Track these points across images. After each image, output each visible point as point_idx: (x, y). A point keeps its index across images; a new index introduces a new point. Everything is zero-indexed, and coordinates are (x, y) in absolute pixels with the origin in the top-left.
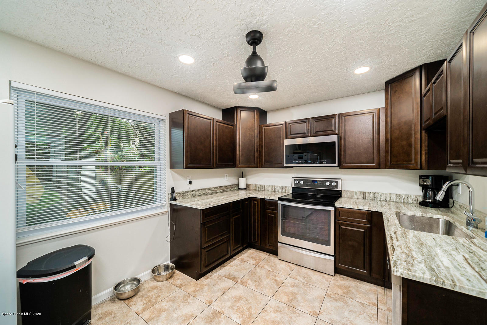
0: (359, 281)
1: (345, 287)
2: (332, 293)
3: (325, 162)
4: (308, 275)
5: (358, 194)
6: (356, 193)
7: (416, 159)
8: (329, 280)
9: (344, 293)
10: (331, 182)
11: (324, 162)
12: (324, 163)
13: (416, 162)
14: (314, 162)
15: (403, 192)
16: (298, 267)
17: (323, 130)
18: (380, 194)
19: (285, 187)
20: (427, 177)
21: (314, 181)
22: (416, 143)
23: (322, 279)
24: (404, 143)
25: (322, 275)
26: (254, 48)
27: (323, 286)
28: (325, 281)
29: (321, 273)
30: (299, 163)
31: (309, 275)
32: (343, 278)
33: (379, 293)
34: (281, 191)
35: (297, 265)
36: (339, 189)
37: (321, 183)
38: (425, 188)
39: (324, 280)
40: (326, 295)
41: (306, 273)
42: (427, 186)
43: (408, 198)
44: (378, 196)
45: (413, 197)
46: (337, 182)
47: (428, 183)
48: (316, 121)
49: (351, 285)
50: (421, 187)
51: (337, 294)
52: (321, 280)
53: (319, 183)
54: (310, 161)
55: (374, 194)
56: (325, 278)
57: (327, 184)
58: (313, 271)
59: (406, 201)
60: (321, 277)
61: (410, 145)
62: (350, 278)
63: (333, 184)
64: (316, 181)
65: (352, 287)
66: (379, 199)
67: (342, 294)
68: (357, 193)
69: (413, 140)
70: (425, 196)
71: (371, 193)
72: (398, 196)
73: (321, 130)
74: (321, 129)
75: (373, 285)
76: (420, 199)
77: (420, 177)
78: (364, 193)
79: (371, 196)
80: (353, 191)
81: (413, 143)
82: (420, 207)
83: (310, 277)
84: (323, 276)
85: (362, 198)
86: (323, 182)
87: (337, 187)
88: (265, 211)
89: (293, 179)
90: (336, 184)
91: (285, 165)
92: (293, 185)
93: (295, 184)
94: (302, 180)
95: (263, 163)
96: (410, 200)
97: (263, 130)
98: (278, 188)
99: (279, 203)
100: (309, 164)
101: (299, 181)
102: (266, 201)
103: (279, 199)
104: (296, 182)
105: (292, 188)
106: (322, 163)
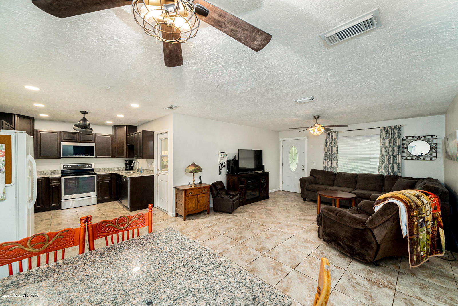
2: (100, 207)
3: (89, 155)
6: (101, 169)
7: (125, 154)
8: (97, 207)
10: (88, 165)
13: (125, 156)
14: (82, 155)
15: (119, 167)
17: (87, 140)
18: (111, 168)
20: (127, 160)
21: (77, 165)
22: (125, 149)
24: (121, 149)
25: (92, 206)
26: (84, 116)
29: (90, 205)
30: (72, 156)
34: (50, 173)
35: (75, 207)
36: (93, 168)
38: (126, 164)
42: (127, 163)
45: (123, 168)
46: (92, 165)
47: (128, 162)
48: (82, 135)
50: (125, 164)
53: (81, 166)
55: (109, 168)
56: (95, 207)
59: (120, 170)
61: (123, 150)
64: (79, 165)
69: (124, 148)
70: (127, 167)
71: (107, 168)
72: (118, 168)
73: (85, 140)
75: (112, 201)
76: (125, 169)
77: (125, 161)
78: (105, 169)
81: (124, 149)
82: (125, 171)
86: (84, 166)
87: (91, 167)
88: (50, 185)
89: (62, 165)
90: (91, 166)
91: (62, 157)
92: (62, 169)
93: (64, 168)
94: (69, 165)
95: (39, 156)
96: (122, 169)
97: (39, 134)
98: (48, 171)
99: (63, 178)
100: (79, 156)
101: (67, 166)
102: (50, 178)
103: (62, 176)
104: (65, 167)
105: (61, 170)
106: (87, 156)
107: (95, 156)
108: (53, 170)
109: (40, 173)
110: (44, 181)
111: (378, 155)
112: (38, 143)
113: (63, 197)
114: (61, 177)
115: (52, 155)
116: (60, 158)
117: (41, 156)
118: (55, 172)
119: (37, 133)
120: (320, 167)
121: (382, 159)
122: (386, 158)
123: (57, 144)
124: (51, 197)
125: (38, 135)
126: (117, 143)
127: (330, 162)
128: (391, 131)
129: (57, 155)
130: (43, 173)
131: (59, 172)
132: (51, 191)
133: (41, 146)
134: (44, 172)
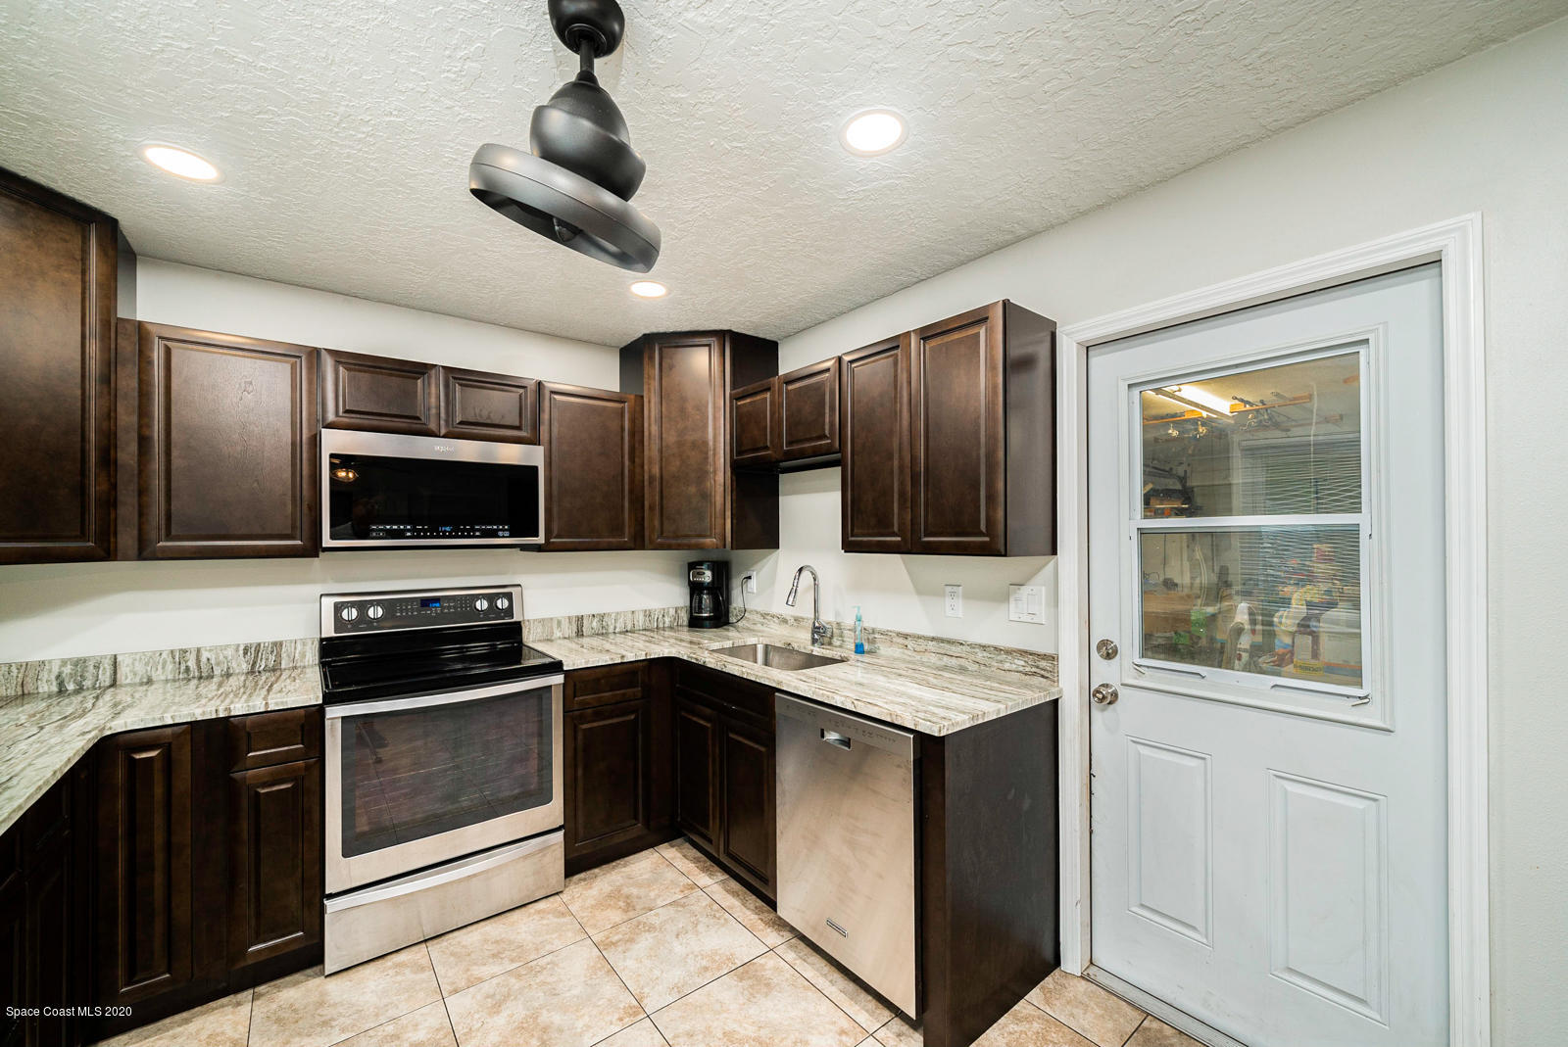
0: (618, 862)
1: (609, 896)
2: (606, 933)
3: (506, 530)
4: (497, 942)
5: (565, 624)
6: (559, 623)
7: (716, 525)
8: (562, 909)
9: (626, 911)
10: (491, 598)
11: (501, 530)
12: (500, 534)
14: (465, 530)
15: (655, 604)
16: (434, 947)
17: (489, 421)
18: (613, 616)
19: (275, 644)
20: (704, 565)
21: (426, 603)
23: (545, 922)
24: (691, 489)
25: (532, 911)
26: (589, 62)
27: (570, 934)
28: (556, 920)
29: (523, 909)
30: (399, 535)
31: (498, 939)
32: (585, 880)
33: (673, 859)
34: (245, 667)
35: (426, 941)
36: (517, 616)
37: (454, 607)
38: (695, 588)
39: (553, 920)
40: (601, 948)
41: (486, 941)
42: (701, 584)
43: (663, 616)
44: (609, 623)
45: (672, 612)
46: (509, 596)
47: (703, 577)
48: (461, 385)
49: (618, 884)
50: (688, 591)
51: (615, 926)
52: (548, 925)
53: (449, 607)
54: (448, 529)
55: (602, 617)
56: (549, 913)
57: (478, 605)
58: (496, 919)
59: (661, 625)
60: (536, 917)
62: (596, 870)
63: (502, 604)
64: (437, 600)
65: (622, 885)
66: (611, 630)
67: (626, 918)
68: (563, 622)
70: (697, 607)
71: (594, 616)
72: (648, 614)
73: (482, 421)
74: (481, 416)
75: (646, 852)
76: (687, 616)
77: (693, 566)
78: (580, 619)
79: (594, 624)
80: (551, 619)
82: (689, 631)
83: (511, 942)
84: (539, 912)
85: (574, 634)
86: (464, 604)
87: (509, 611)
88: (231, 778)
89: (329, 604)
90: (506, 603)
91: (327, 541)
92: (329, 631)
93: (339, 623)
94: (372, 603)
95: (153, 535)
96: (667, 620)
97: (157, 355)
98: (230, 652)
99: (335, 713)
100: (444, 537)
101: (362, 607)
102: (235, 726)
103: (330, 699)
104: (345, 614)
105: (322, 640)
106: (494, 534)
107: (541, 539)
108: (267, 637)
109: (170, 667)
110: (184, 756)
112: (146, 432)
113: (339, 870)
114: (319, 711)
115: (258, 530)
116: (313, 549)
117: (169, 537)
118: (279, 655)
119: (140, 351)
123: (293, 444)
124: (244, 885)
125: (150, 363)
126: (661, 451)
129: (293, 527)
130: (192, 664)
131: (303, 655)
132: (245, 835)
133: (175, 453)
134: (204, 659)
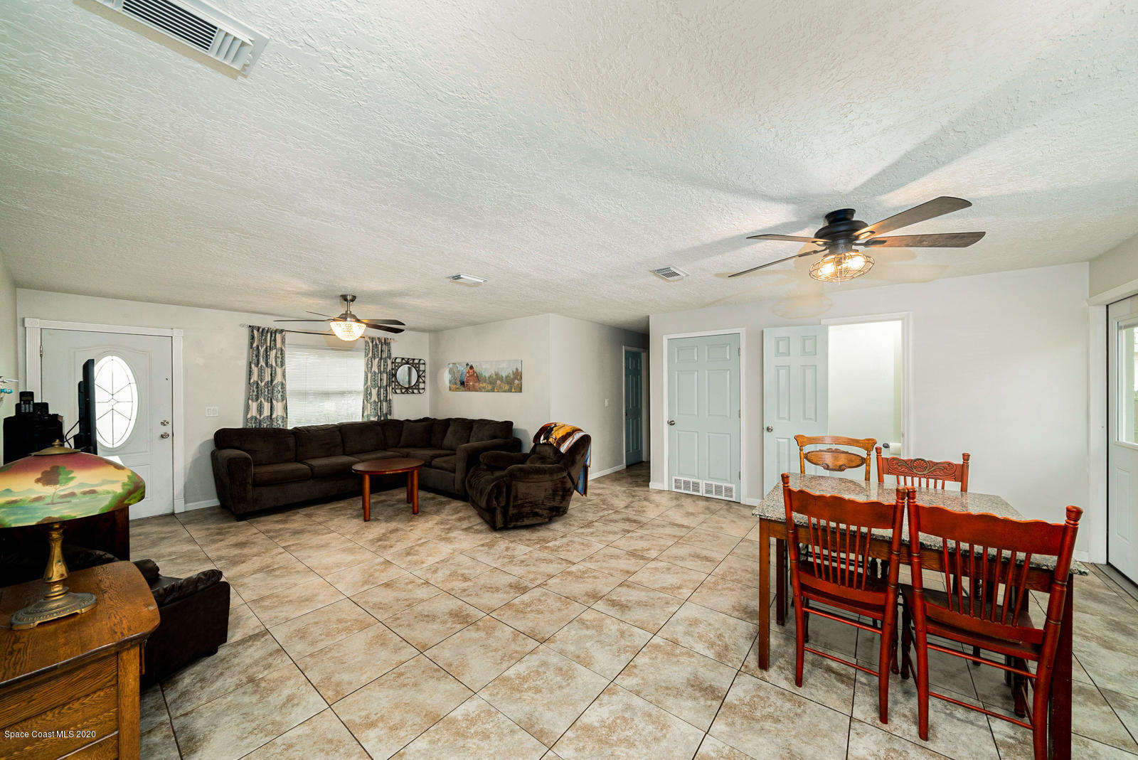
111: (360, 386)
120: (236, 422)
121: (367, 394)
122: (374, 392)
127: (267, 406)
128: (380, 346)
